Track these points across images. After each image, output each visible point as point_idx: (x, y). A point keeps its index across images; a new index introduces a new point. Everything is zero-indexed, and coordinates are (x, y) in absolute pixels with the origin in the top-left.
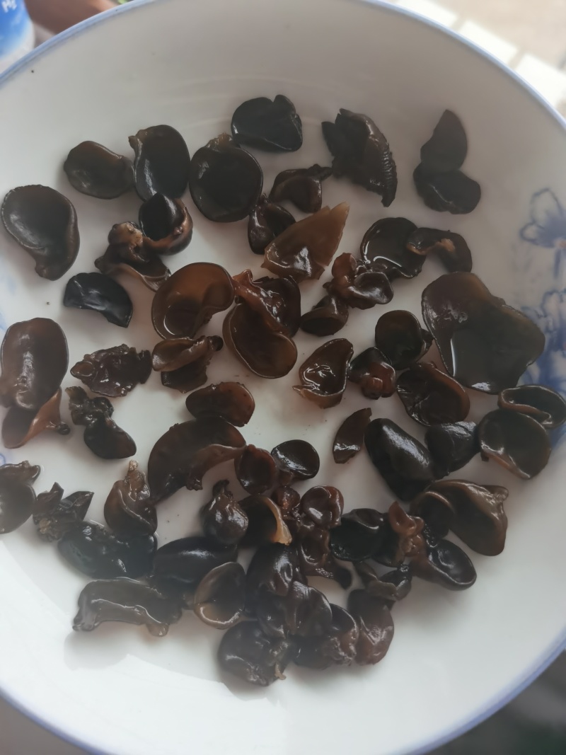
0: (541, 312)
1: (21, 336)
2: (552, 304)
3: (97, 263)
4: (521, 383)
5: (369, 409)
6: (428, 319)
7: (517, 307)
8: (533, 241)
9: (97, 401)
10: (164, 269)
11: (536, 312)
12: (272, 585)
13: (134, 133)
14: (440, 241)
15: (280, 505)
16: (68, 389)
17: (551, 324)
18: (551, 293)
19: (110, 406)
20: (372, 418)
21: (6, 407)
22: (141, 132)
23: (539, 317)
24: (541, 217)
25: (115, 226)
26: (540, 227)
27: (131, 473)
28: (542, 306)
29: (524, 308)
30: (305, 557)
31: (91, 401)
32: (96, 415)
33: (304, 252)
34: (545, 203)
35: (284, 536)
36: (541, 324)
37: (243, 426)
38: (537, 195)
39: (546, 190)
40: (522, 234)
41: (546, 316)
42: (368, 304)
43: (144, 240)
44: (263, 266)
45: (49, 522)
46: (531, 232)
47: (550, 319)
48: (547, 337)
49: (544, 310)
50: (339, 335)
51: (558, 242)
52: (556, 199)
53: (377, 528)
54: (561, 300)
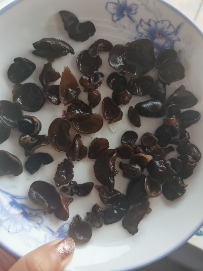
0: (140, 35)
1: (33, 194)
2: (141, 30)
3: (26, 155)
4: (156, 57)
5: (131, 106)
6: (118, 69)
7: (134, 40)
8: (118, 19)
10: (44, 136)
11: (139, 36)
12: (161, 171)
14: (98, 47)
15: (140, 152)
17: (146, 35)
18: (137, 27)
19: (74, 182)
20: (134, 107)
21: (52, 213)
23: (141, 36)
24: (114, 11)
26: (116, 14)
27: (98, 189)
28: (139, 33)
29: (135, 38)
30: (159, 156)
31: (68, 186)
32: (74, 188)
33: (70, 90)
34: (111, 7)
35: (149, 158)
36: (143, 37)
37: (109, 147)
38: (106, 7)
39: (107, 3)
40: (113, 21)
41: (142, 34)
42: (100, 83)
43: (31, 136)
44: (65, 105)
45: (97, 222)
46: (115, 18)
47: (144, 34)
48: (148, 38)
49: (140, 33)
51: (125, 13)
52: (113, 3)
54: (142, 26)
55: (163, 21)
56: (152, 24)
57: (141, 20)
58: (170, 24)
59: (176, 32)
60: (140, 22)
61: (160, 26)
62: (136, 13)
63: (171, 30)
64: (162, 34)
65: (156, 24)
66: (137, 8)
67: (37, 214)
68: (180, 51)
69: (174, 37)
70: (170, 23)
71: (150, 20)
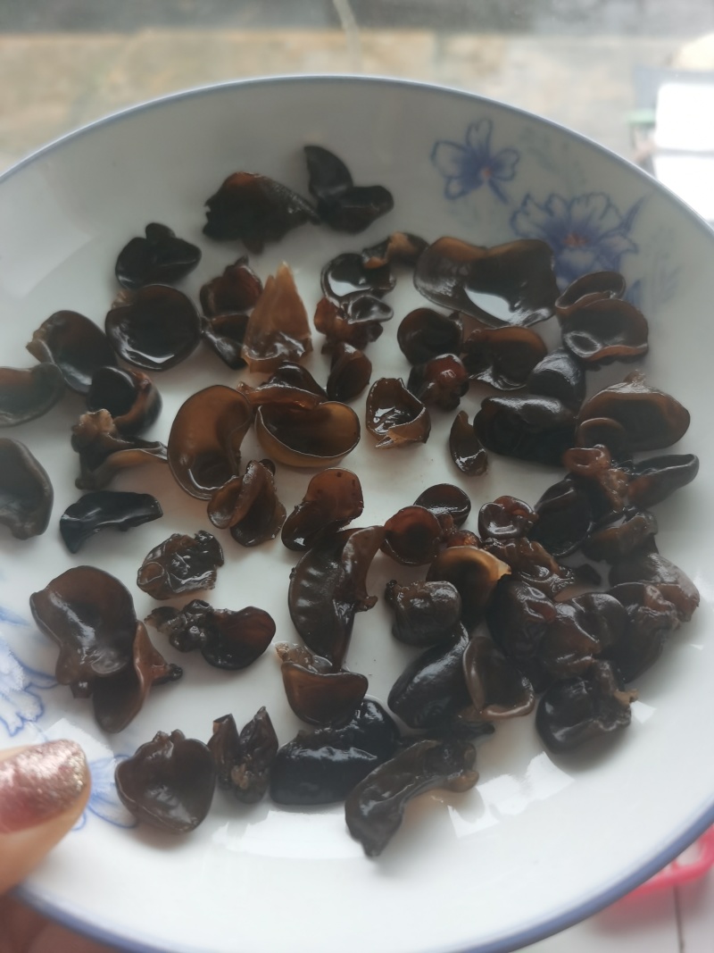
2: (524, 225)
3: (79, 484)
5: (461, 411)
8: (463, 193)
9: (189, 608)
12: (535, 614)
13: (29, 338)
16: (148, 619)
18: (514, 218)
22: (36, 334)
24: (453, 169)
25: (74, 428)
26: (457, 178)
31: (181, 613)
32: (199, 624)
34: (445, 155)
35: (499, 568)
37: (361, 513)
38: (433, 155)
39: (437, 144)
40: (449, 196)
43: (115, 423)
45: (243, 766)
46: (455, 188)
49: (522, 234)
50: (375, 378)
51: (484, 175)
52: (452, 144)
53: (572, 491)
54: (527, 214)
55: (588, 197)
56: (558, 207)
57: (528, 197)
58: (609, 205)
59: (626, 226)
60: (524, 203)
61: (579, 212)
62: (513, 176)
63: (611, 222)
64: (586, 236)
65: (569, 205)
66: (518, 160)
67: (31, 685)
68: (637, 284)
69: (619, 243)
70: (608, 199)
71: (551, 197)
